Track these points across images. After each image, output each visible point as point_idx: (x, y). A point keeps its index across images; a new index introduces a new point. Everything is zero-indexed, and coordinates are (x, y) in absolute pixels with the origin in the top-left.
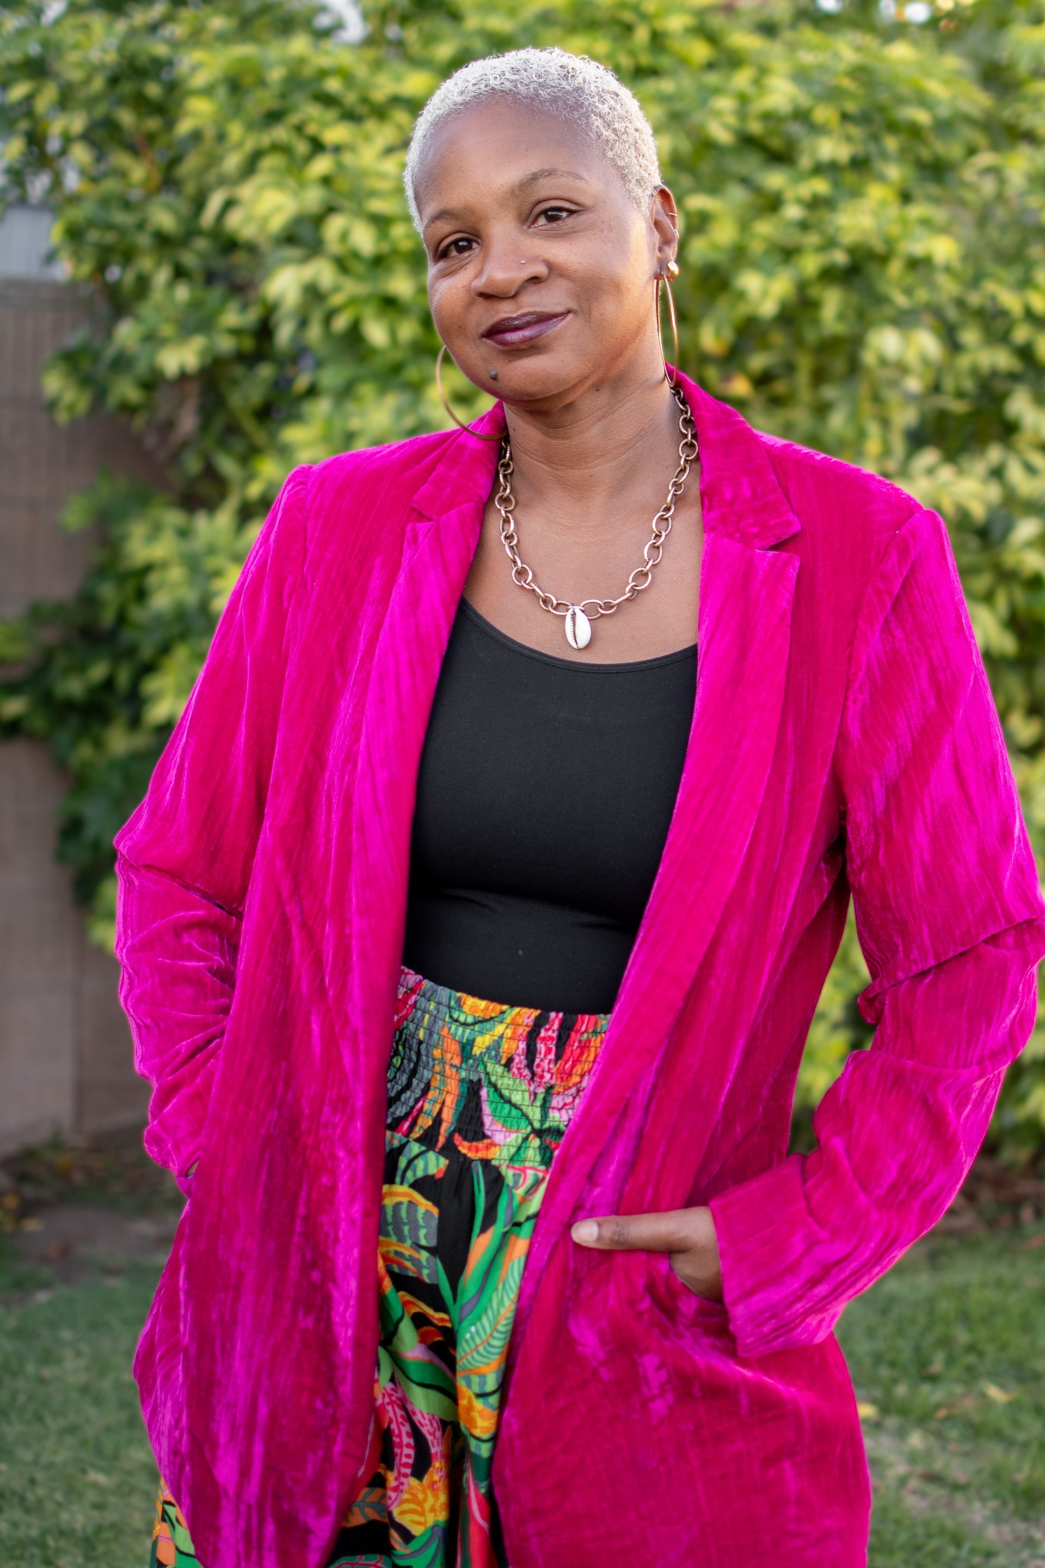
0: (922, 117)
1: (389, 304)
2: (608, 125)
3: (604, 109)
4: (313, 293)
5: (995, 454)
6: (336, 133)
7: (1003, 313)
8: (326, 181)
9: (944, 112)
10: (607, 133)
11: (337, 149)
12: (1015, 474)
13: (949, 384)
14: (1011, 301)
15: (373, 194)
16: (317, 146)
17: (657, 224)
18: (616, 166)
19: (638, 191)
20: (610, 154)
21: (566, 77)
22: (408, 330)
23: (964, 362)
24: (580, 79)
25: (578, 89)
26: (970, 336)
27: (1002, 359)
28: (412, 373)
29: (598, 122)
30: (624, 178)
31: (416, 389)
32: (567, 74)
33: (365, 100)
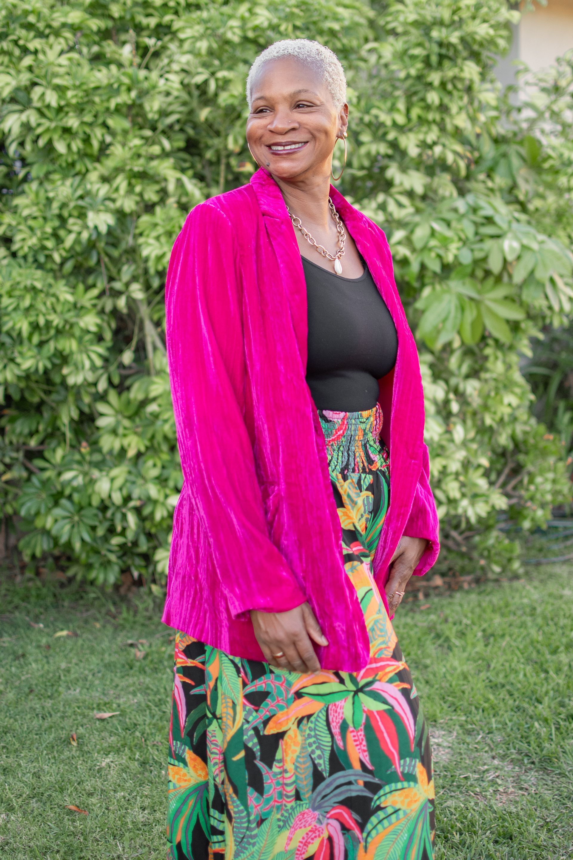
0: (336, 26)
1: (67, 131)
2: (331, 77)
3: (330, 70)
4: (27, 127)
5: (381, 197)
6: (35, 44)
7: (382, 125)
8: (30, 69)
9: (347, 23)
10: (330, 80)
11: (36, 52)
12: (392, 207)
13: (356, 163)
14: (385, 118)
15: (56, 75)
16: (25, 51)
17: (342, 117)
18: (331, 93)
19: (337, 103)
20: (329, 88)
21: (318, 54)
22: (77, 145)
23: (363, 150)
24: (323, 56)
25: (322, 60)
26: (365, 137)
27: (383, 149)
28: (79, 167)
29: (327, 75)
30: (333, 98)
31: (83, 175)
32: (319, 53)
33: (49, 26)
